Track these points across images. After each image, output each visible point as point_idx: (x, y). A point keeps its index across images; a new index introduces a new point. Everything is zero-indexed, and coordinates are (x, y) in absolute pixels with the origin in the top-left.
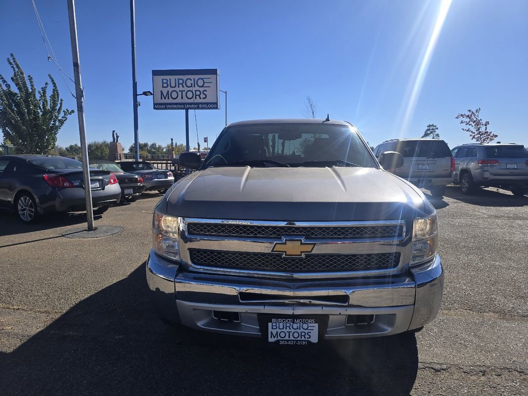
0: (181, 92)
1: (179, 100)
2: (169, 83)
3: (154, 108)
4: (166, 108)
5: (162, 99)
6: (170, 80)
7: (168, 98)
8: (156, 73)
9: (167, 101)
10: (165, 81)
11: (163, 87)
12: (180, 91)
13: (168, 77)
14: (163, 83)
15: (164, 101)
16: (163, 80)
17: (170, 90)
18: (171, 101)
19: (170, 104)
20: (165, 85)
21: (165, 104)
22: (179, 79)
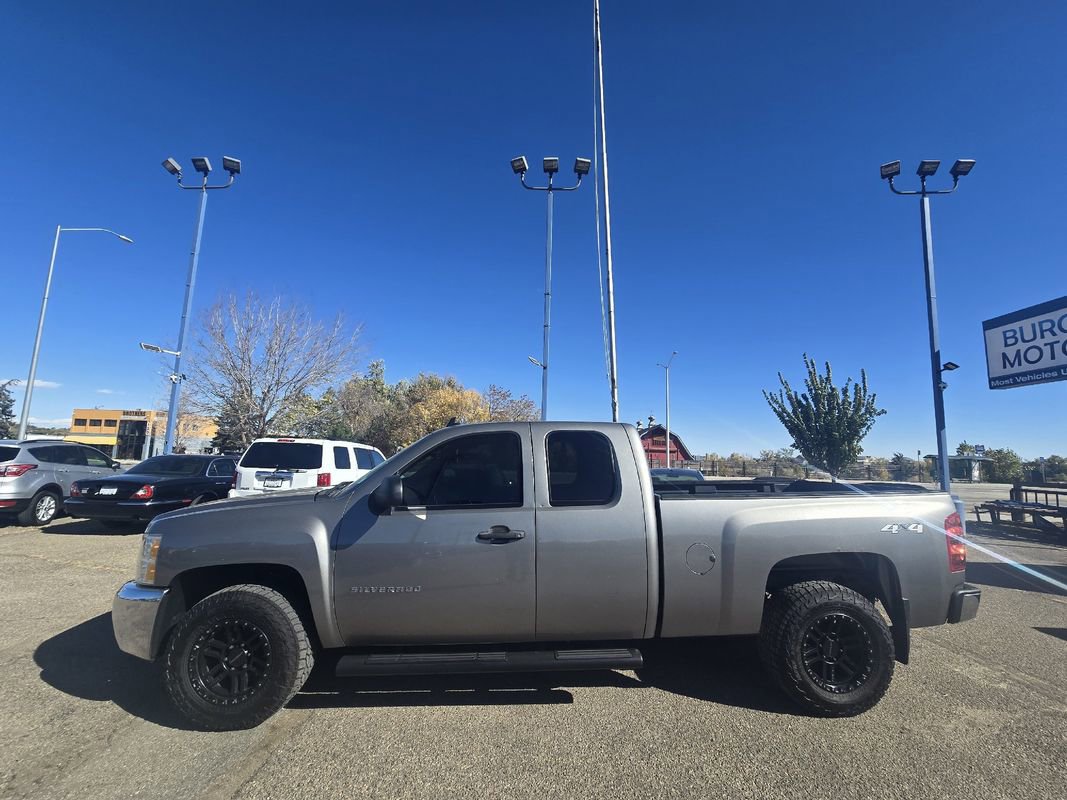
0: (1049, 346)
1: (1046, 362)
2: (1018, 335)
3: (991, 388)
4: (1016, 384)
5: (1005, 367)
6: (1021, 329)
7: (1020, 364)
8: (989, 325)
9: (1016, 369)
10: (1009, 334)
11: (1006, 345)
12: (1046, 345)
13: (1016, 326)
14: (1006, 338)
15: (1010, 371)
16: (1004, 333)
17: (1022, 347)
18: (1025, 367)
19: (1024, 374)
20: (1010, 341)
21: (1012, 376)
22: (1040, 323)
